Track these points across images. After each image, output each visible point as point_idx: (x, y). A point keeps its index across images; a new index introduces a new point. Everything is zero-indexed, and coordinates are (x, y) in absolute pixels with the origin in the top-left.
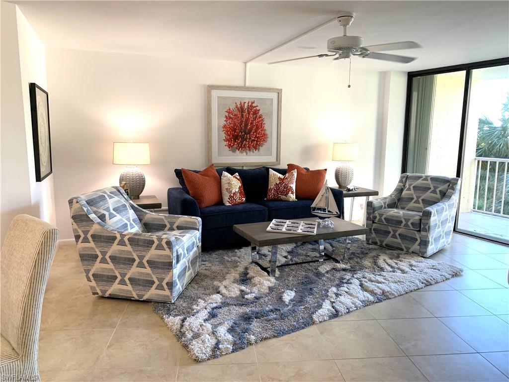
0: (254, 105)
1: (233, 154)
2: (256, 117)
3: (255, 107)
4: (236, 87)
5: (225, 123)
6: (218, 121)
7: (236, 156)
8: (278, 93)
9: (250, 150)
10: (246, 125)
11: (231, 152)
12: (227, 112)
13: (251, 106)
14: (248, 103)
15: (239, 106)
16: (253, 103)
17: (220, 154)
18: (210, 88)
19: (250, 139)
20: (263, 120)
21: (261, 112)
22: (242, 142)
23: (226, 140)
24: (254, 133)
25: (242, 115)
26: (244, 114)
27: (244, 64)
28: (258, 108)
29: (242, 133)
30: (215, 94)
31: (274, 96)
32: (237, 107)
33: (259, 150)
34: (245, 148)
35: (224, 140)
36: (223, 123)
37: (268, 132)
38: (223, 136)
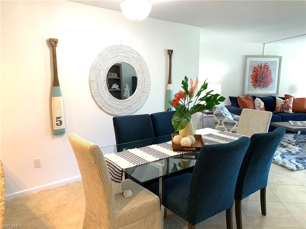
0: (267, 64)
1: (255, 89)
2: (268, 71)
3: (267, 65)
4: (259, 56)
5: (252, 74)
6: (249, 73)
7: (256, 90)
8: (280, 58)
9: (263, 87)
10: (262, 75)
11: (254, 88)
12: (254, 68)
13: (266, 65)
14: (264, 64)
15: (260, 65)
16: (266, 64)
17: (249, 89)
18: (246, 57)
19: (264, 81)
20: (271, 72)
21: (270, 68)
22: (260, 83)
23: (252, 82)
24: (266, 79)
25: (261, 70)
26: (262, 69)
27: (263, 44)
28: (269, 66)
29: (260, 79)
30: (249, 59)
31: (277, 60)
32: (258, 66)
33: (268, 88)
34: (261, 86)
35: (251, 82)
36: (251, 74)
37: (273, 78)
38: (251, 80)
